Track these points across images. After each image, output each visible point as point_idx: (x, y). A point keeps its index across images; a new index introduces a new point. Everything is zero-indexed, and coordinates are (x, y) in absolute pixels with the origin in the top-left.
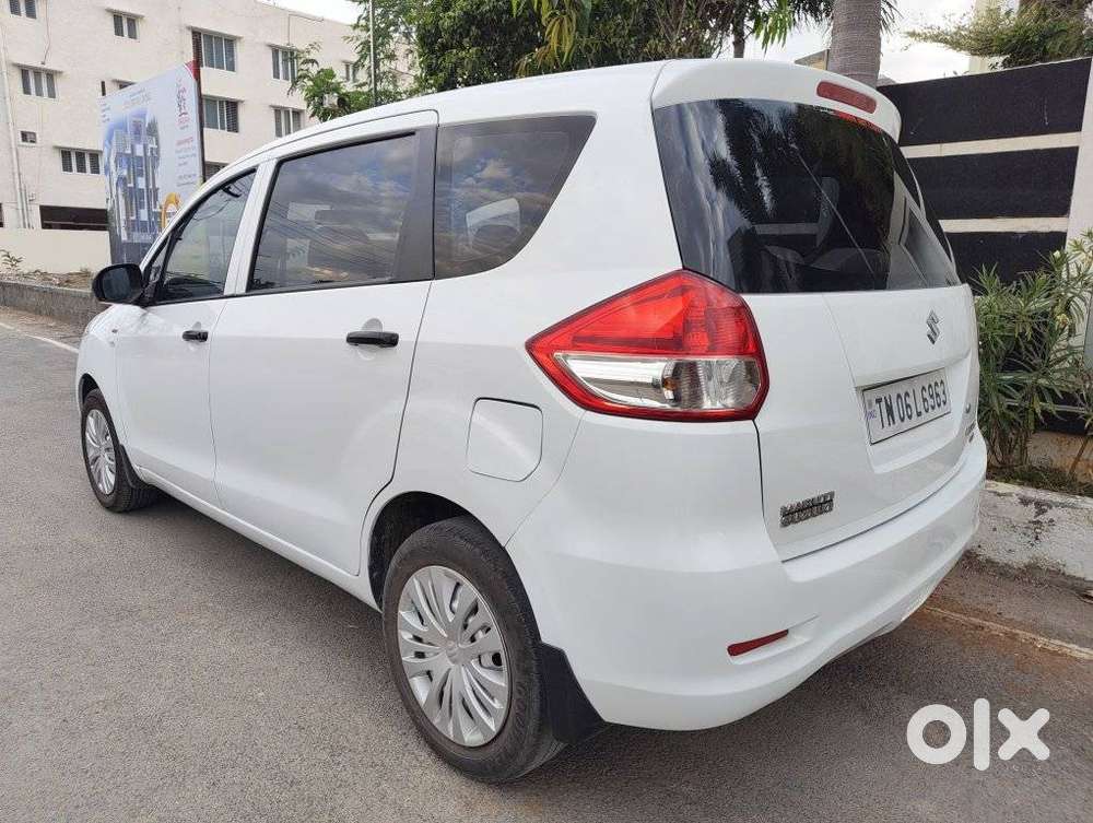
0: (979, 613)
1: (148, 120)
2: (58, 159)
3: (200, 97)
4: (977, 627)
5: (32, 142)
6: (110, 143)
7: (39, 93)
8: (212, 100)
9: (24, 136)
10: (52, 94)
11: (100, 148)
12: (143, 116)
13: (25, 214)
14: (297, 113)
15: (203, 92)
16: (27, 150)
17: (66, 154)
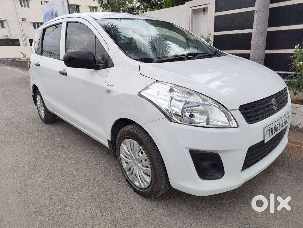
0: (299, 143)
1: (55, 11)
2: (32, 26)
3: (69, 5)
4: (298, 147)
5: (25, 21)
6: (45, 19)
7: (25, 7)
8: (72, 5)
9: (23, 19)
10: (28, 7)
11: (43, 22)
12: (53, 10)
13: (25, 42)
14: (96, 8)
15: (69, 3)
16: (24, 24)
17: (34, 24)
